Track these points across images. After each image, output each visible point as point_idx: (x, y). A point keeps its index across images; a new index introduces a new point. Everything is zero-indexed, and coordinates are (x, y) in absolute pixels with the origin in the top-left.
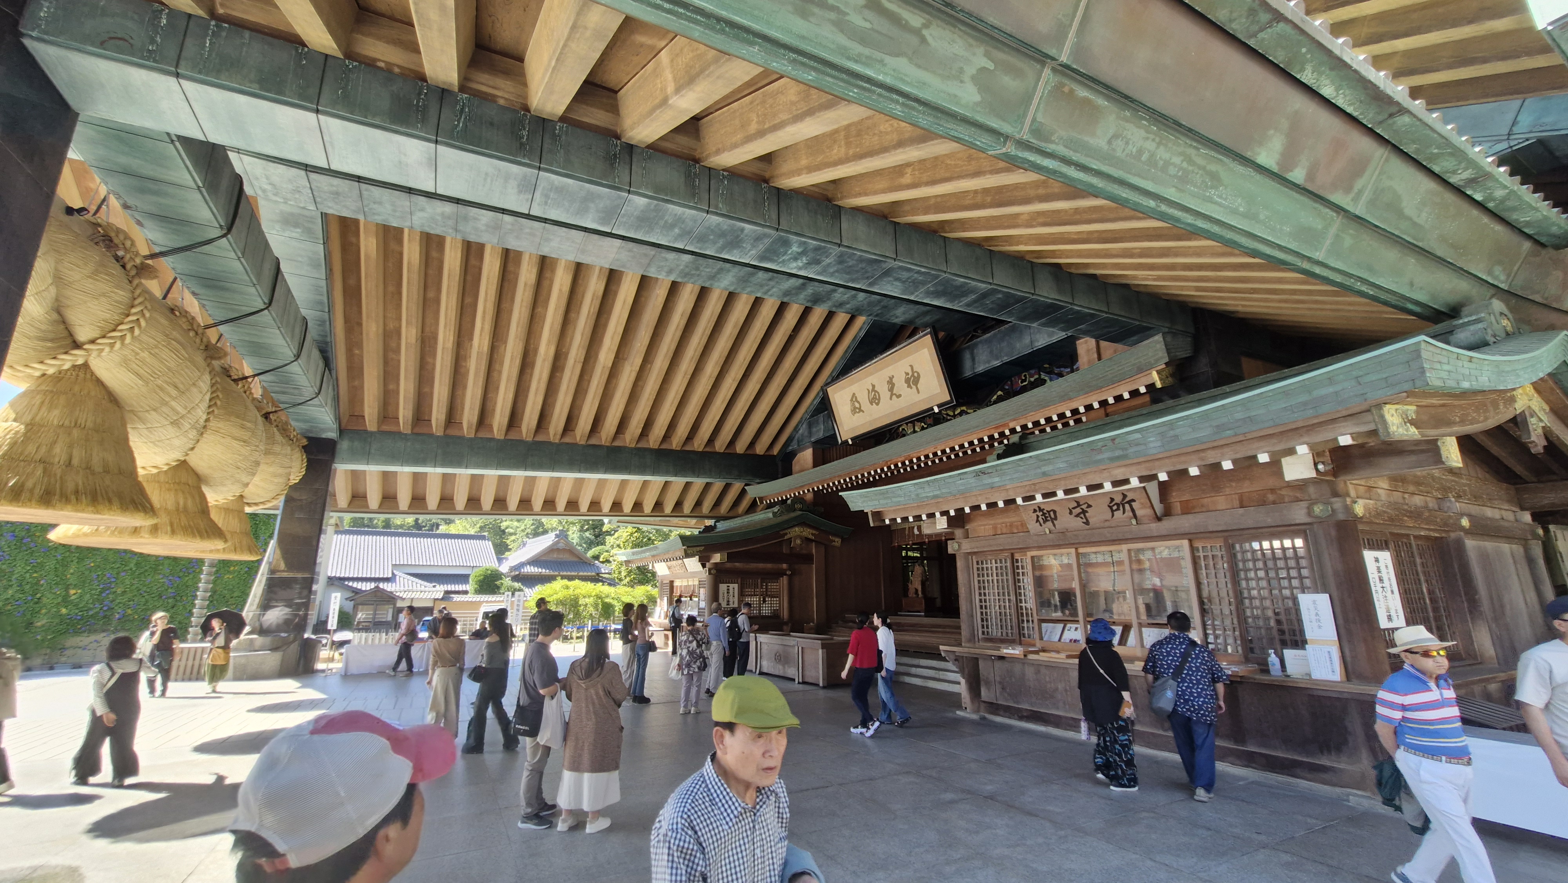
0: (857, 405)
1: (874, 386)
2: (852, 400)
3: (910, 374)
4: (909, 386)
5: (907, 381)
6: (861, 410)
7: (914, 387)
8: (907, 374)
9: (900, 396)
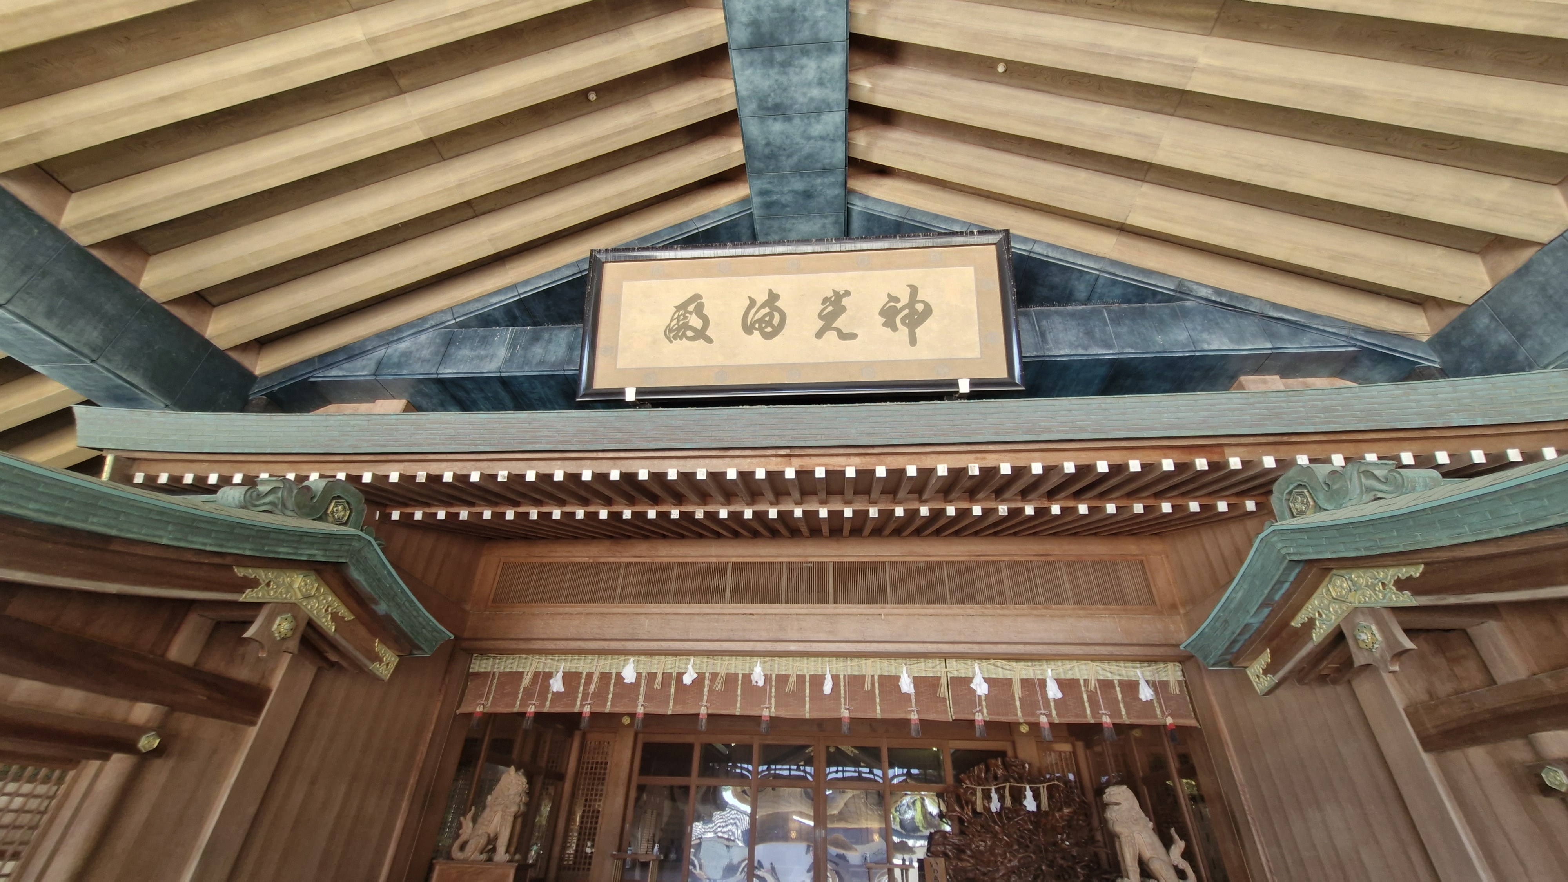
0: (695, 321)
1: (773, 297)
2: (678, 308)
3: (905, 300)
4: (890, 323)
5: (889, 315)
6: (701, 334)
7: (904, 331)
8: (893, 299)
9: (852, 336)
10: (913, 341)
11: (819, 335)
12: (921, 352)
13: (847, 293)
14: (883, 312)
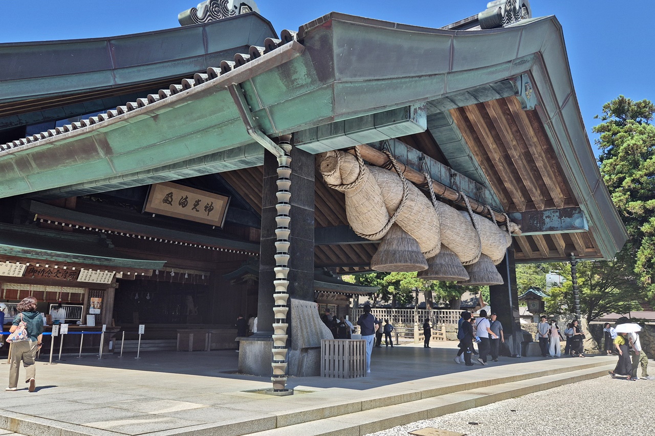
0: (170, 199)
1: (187, 197)
2: (167, 195)
3: (210, 205)
4: (205, 210)
7: (207, 212)
8: (208, 204)
9: (198, 211)
10: (208, 215)
11: (192, 209)
12: (209, 218)
13: (200, 201)
14: (205, 207)
